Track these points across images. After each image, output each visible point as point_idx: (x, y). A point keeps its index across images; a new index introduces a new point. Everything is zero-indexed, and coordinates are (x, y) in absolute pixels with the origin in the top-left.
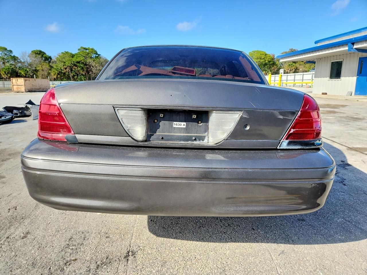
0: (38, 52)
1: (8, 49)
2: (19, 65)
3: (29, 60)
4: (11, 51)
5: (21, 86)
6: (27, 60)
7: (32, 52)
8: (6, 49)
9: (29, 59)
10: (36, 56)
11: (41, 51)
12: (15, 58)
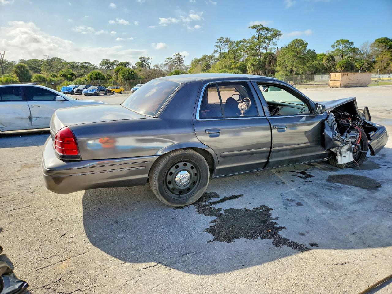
0: (383, 40)
1: (350, 41)
2: (358, 57)
3: (369, 51)
4: (352, 43)
5: (337, 81)
6: (366, 51)
7: (376, 40)
8: (348, 41)
9: (369, 49)
10: (379, 45)
11: (387, 38)
12: (354, 50)
